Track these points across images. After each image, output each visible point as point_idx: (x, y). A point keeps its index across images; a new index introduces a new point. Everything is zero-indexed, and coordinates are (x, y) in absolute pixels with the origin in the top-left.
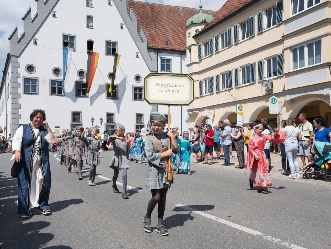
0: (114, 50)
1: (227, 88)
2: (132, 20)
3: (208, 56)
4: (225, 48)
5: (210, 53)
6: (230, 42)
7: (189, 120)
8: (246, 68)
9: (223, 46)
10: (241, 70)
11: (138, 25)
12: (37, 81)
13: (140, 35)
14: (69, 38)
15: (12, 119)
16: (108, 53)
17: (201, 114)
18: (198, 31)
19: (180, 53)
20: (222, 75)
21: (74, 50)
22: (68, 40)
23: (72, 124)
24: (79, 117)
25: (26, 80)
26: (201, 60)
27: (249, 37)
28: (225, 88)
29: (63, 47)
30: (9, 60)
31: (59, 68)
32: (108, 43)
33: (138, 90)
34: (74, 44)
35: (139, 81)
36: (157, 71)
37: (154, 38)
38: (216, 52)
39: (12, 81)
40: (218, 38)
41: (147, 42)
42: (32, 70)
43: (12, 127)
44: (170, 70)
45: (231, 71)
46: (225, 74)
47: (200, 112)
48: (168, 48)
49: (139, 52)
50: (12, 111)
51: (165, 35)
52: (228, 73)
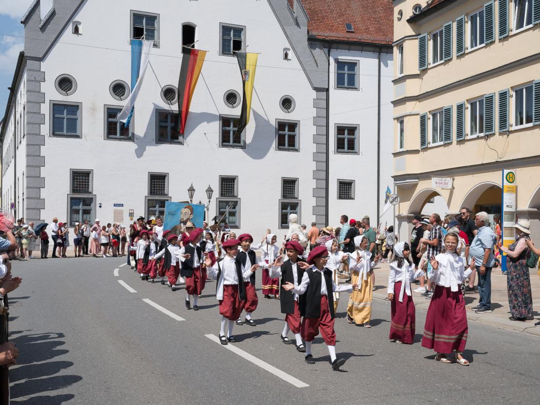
0: (238, 45)
1: (481, 131)
3: (439, 62)
4: (479, 46)
5: (444, 55)
6: (490, 34)
7: (396, 197)
8: (524, 90)
9: (474, 43)
10: (514, 94)
12: (78, 109)
13: (292, 13)
14: (145, 19)
15: (28, 187)
16: (225, 51)
17: (423, 186)
18: (420, 8)
19: (377, 49)
20: (472, 104)
21: (155, 45)
22: (142, 24)
23: (149, 200)
24: (164, 185)
25: (57, 107)
26: (424, 71)
27: (533, 23)
28: (476, 131)
29: (132, 39)
30: (22, 66)
31: (124, 83)
32: (226, 30)
33: (287, 129)
34: (155, 31)
35: (289, 109)
36: (327, 87)
37: (323, 18)
38: (459, 54)
39: (28, 109)
40: (464, 24)
41: (308, 27)
42: (69, 87)
43: (27, 205)
44: (356, 86)
45: (491, 95)
46: (478, 103)
47: (422, 182)
48: (353, 38)
49: (290, 48)
50: (27, 171)
51: (345, 10)
52: (484, 101)
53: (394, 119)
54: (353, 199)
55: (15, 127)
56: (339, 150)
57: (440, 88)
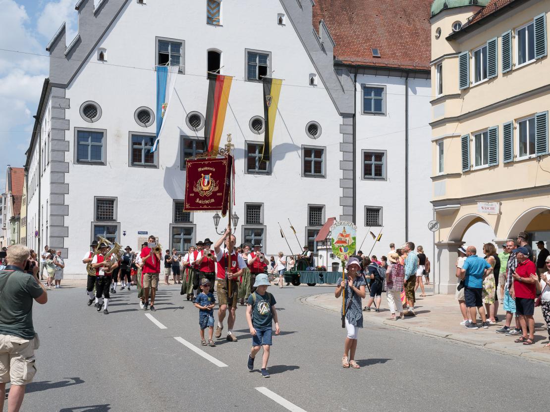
0: (263, 70)
1: (532, 152)
2: (301, 7)
3: (482, 81)
4: (528, 62)
5: (487, 72)
6: (541, 48)
7: (436, 224)
9: (522, 59)
11: (314, 15)
12: (103, 136)
13: (318, 38)
14: (170, 46)
15: (51, 215)
16: (250, 77)
17: (465, 211)
18: (460, 25)
19: (404, 74)
20: (521, 124)
21: (180, 72)
22: (168, 50)
23: (173, 227)
25: (82, 134)
26: (466, 91)
28: (526, 152)
29: (157, 65)
30: (47, 93)
31: (149, 110)
32: (251, 56)
33: (313, 155)
34: (181, 58)
35: (315, 135)
36: (354, 113)
37: (349, 43)
38: (505, 71)
39: (52, 136)
40: (510, 40)
41: (334, 52)
42: (93, 114)
43: (51, 233)
44: (383, 111)
45: (543, 114)
46: (528, 122)
47: (464, 207)
48: (380, 63)
49: (316, 73)
50: (51, 198)
51: (371, 35)
52: (536, 120)
53: (433, 141)
54: (380, 226)
55: (40, 156)
56: (366, 176)
57: (484, 108)
